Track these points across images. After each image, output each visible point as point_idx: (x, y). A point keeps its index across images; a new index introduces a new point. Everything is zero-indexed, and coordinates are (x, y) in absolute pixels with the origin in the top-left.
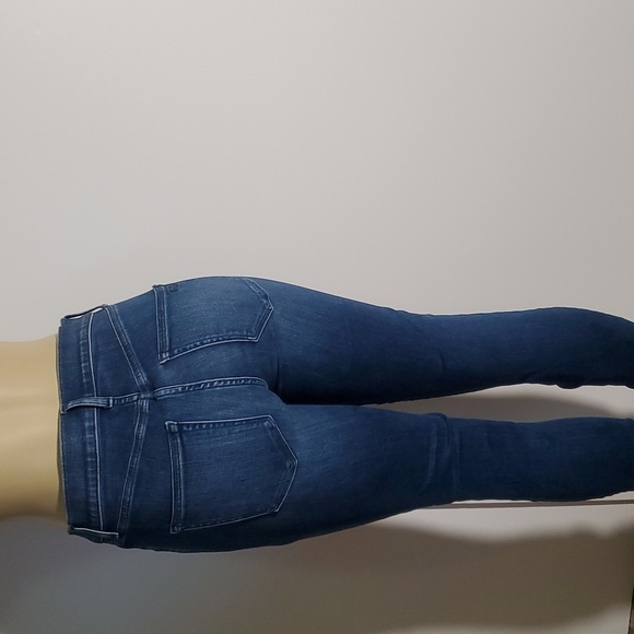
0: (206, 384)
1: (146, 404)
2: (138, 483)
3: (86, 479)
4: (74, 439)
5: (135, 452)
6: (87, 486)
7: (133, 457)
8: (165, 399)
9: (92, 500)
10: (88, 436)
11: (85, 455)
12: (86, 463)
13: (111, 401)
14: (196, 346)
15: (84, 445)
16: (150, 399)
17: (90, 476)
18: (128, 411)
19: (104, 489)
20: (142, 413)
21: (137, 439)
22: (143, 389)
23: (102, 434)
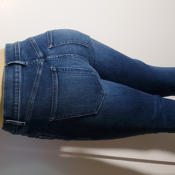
0: (68, 55)
1: (42, 63)
2: (37, 94)
3: (14, 93)
4: (10, 76)
5: (37, 80)
6: (14, 96)
7: (36, 82)
8: (51, 60)
9: (16, 103)
10: (16, 75)
11: (14, 82)
12: (14, 86)
13: (27, 63)
14: (64, 43)
15: (14, 78)
16: (44, 61)
17: (16, 92)
18: (34, 66)
19: (22, 98)
20: (40, 66)
21: (38, 75)
22: (41, 58)
23: (23, 75)
